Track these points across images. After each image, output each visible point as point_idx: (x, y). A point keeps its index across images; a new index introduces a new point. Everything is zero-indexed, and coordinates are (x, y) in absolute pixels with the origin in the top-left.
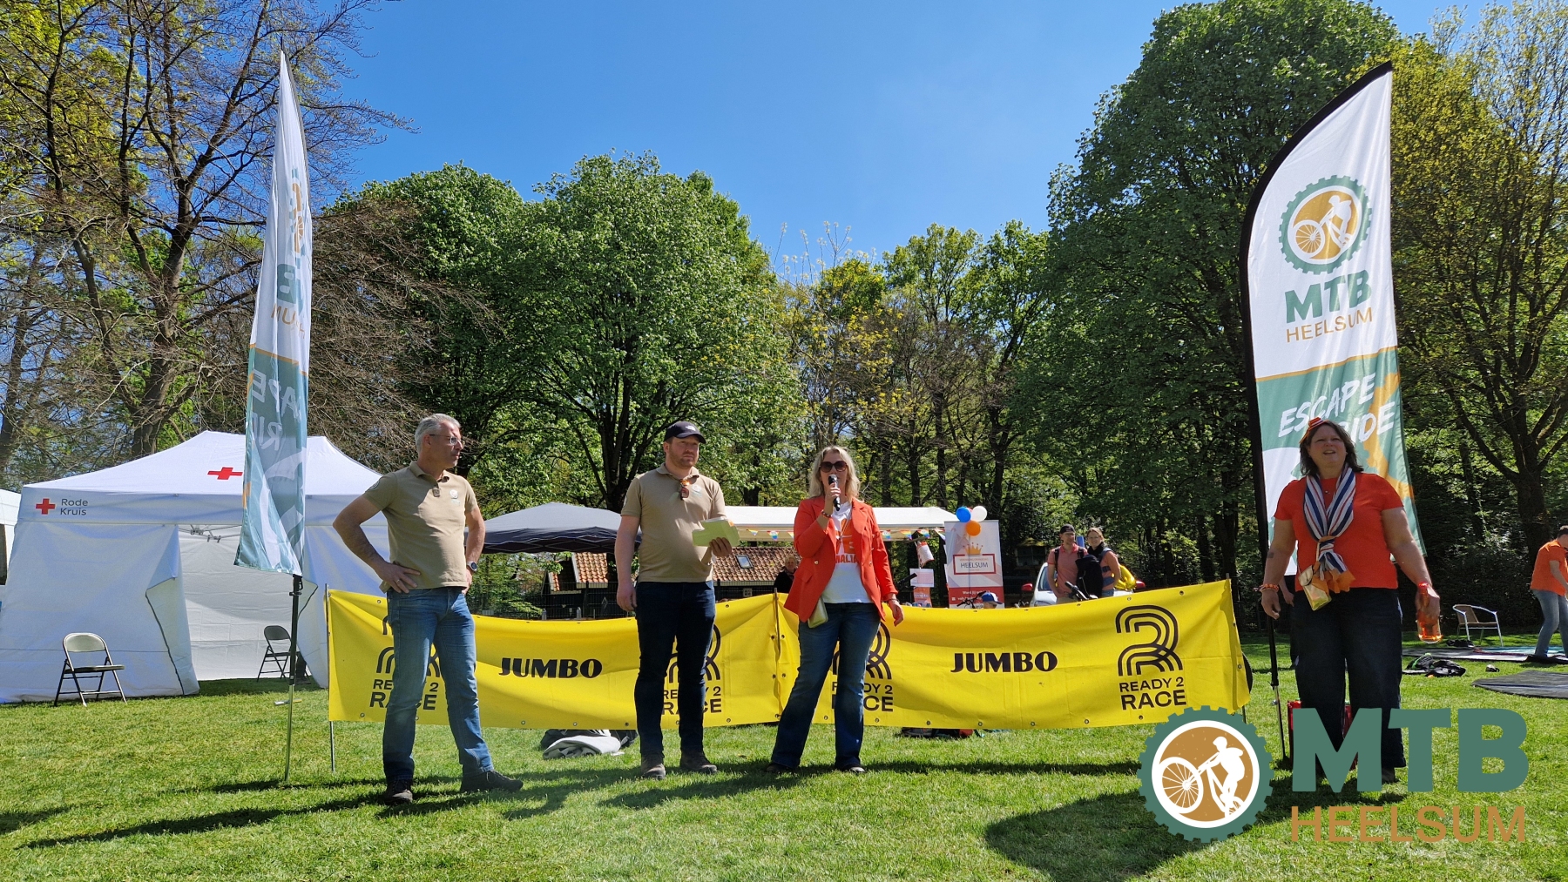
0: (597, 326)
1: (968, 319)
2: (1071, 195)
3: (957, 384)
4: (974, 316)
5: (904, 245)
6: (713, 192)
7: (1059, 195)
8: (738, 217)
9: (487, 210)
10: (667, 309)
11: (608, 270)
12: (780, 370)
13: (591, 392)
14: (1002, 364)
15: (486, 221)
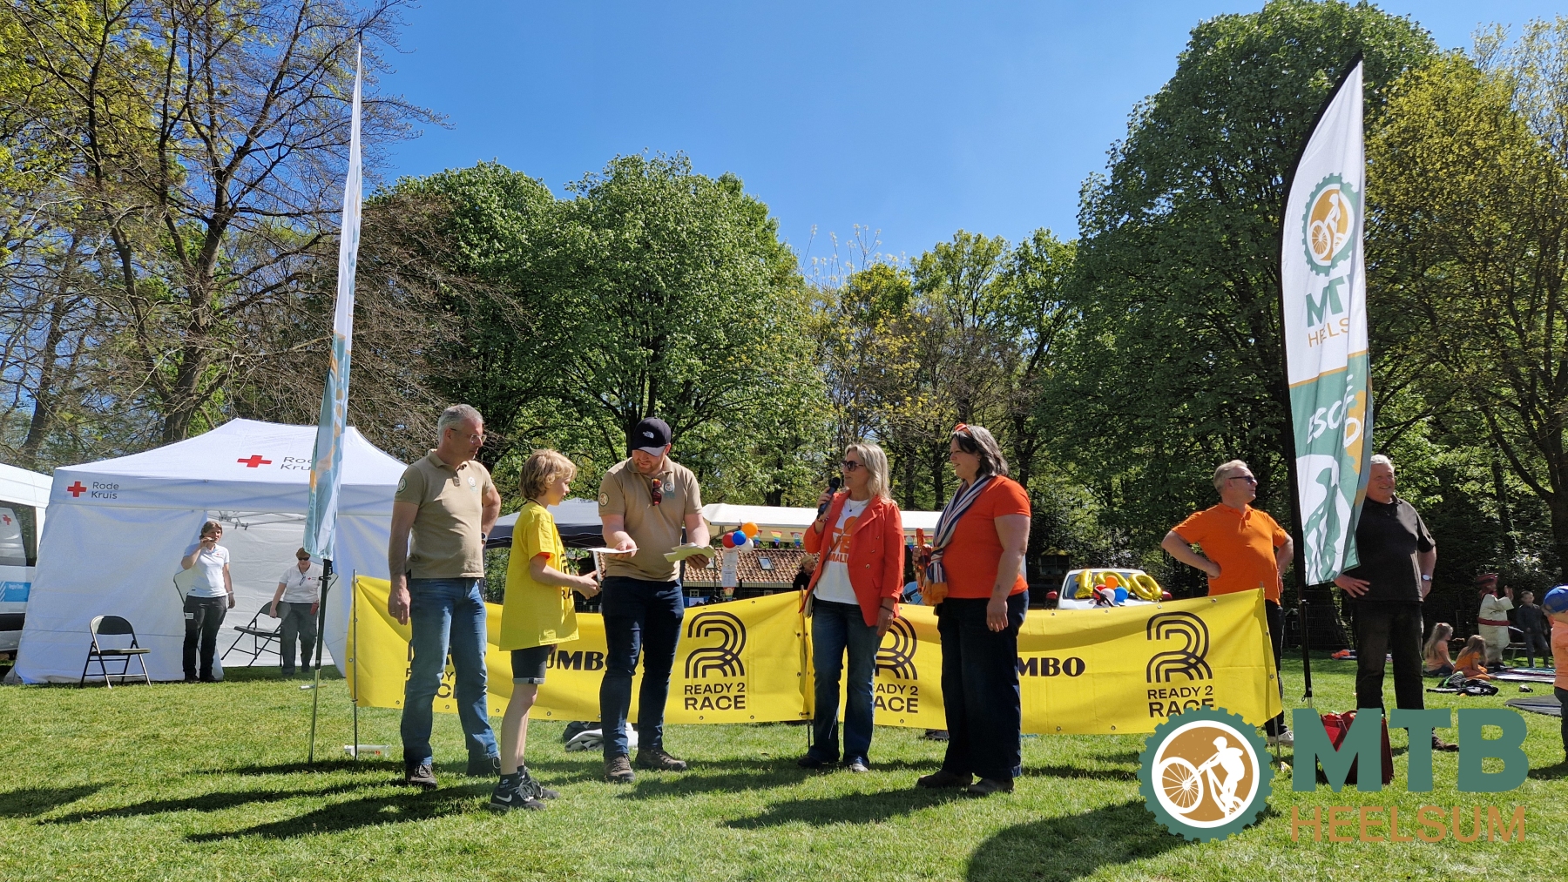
0: (625, 324)
1: (995, 326)
2: (1102, 204)
3: (982, 390)
4: (1001, 323)
5: (931, 252)
6: (743, 194)
7: (1090, 203)
8: (767, 219)
9: (519, 207)
10: (695, 309)
11: (637, 268)
12: (806, 372)
13: (617, 391)
14: (1028, 371)
15: (518, 218)
